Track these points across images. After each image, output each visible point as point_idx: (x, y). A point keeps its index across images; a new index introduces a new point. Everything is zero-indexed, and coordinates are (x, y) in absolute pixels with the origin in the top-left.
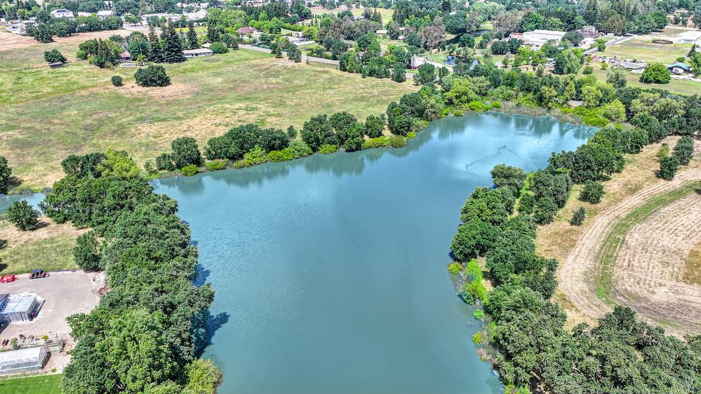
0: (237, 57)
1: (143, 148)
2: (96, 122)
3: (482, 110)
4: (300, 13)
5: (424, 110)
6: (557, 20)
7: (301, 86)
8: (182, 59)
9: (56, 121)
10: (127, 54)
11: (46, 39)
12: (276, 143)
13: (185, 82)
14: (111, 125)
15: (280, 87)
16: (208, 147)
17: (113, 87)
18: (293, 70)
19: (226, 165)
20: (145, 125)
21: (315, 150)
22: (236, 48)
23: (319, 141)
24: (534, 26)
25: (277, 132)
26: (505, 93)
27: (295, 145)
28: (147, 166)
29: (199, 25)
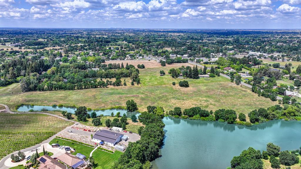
0: (217, 80)
1: (169, 107)
2: (162, 96)
5: (268, 116)
7: (231, 95)
8: (198, 78)
9: (153, 94)
10: (182, 74)
11: (164, 65)
13: (194, 87)
14: (165, 98)
15: (223, 94)
17: (172, 85)
19: (187, 118)
20: (174, 100)
21: (217, 120)
22: (219, 76)
23: (219, 117)
25: (206, 111)
29: (213, 64)
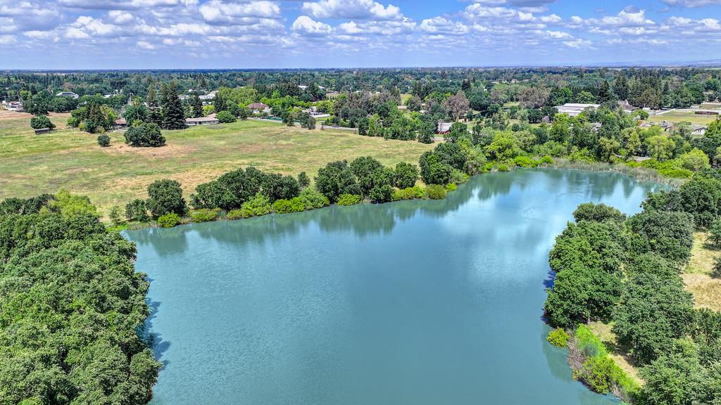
0: (245, 126)
2: (66, 177)
3: (530, 166)
4: (314, 93)
5: (464, 162)
6: (588, 94)
7: (315, 147)
8: (183, 127)
10: (123, 121)
11: (41, 112)
12: (283, 191)
13: (183, 144)
14: (84, 179)
15: (291, 147)
16: (196, 193)
17: (99, 147)
18: (307, 135)
19: (217, 216)
20: (125, 178)
21: (332, 201)
22: (244, 119)
23: (337, 189)
24: (563, 100)
25: (285, 179)
26: (554, 148)
27: (307, 194)
28: (113, 215)
